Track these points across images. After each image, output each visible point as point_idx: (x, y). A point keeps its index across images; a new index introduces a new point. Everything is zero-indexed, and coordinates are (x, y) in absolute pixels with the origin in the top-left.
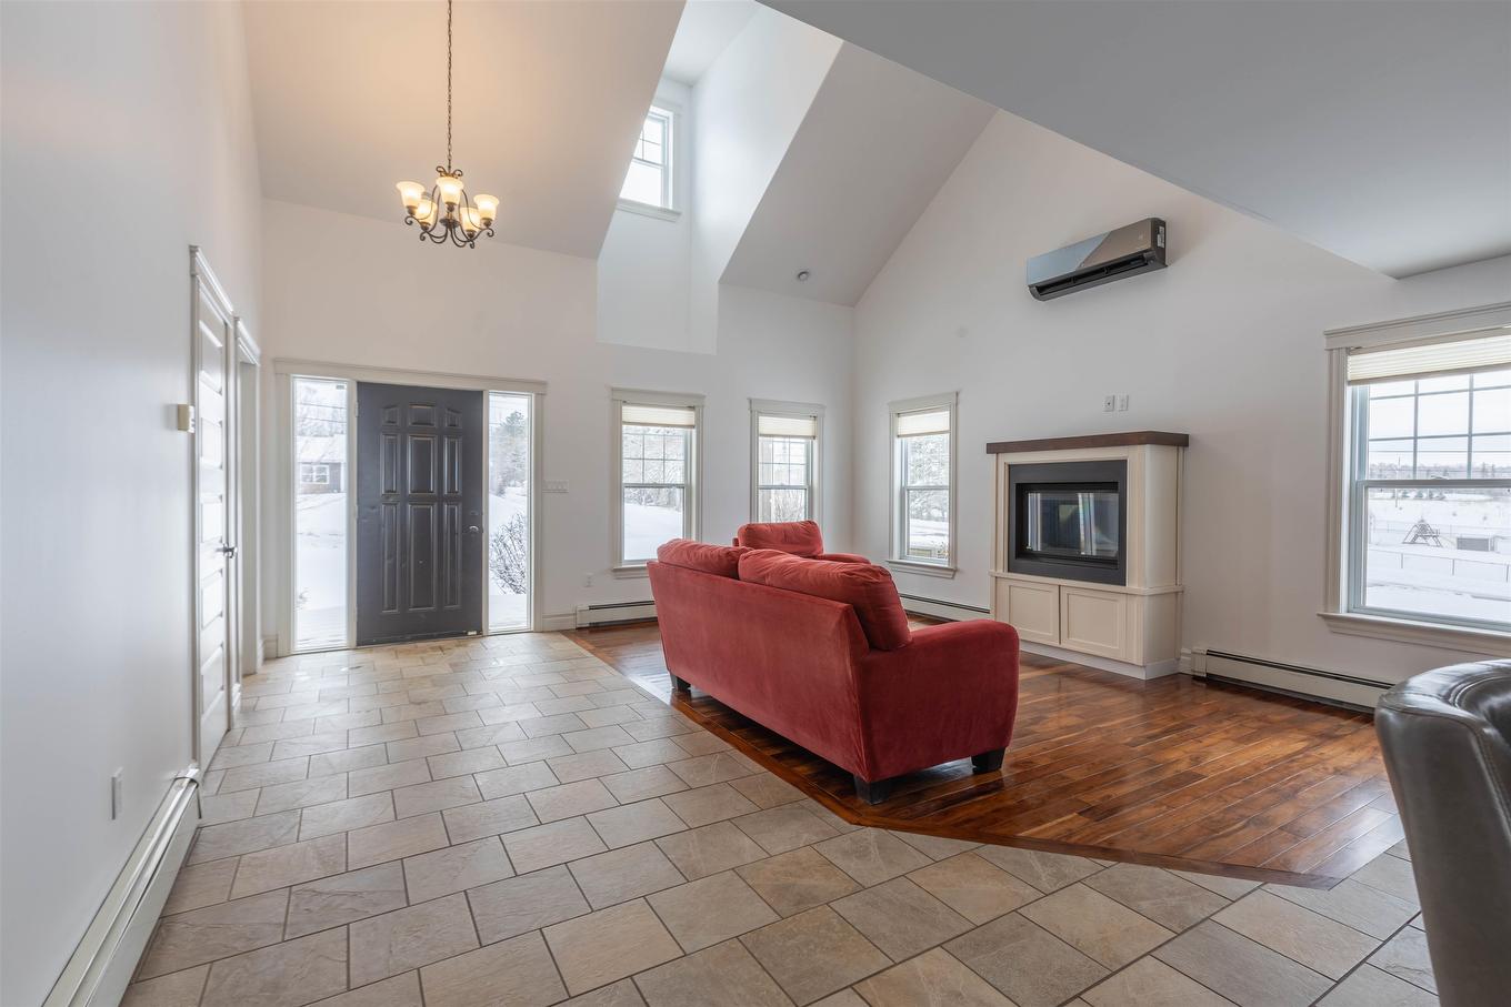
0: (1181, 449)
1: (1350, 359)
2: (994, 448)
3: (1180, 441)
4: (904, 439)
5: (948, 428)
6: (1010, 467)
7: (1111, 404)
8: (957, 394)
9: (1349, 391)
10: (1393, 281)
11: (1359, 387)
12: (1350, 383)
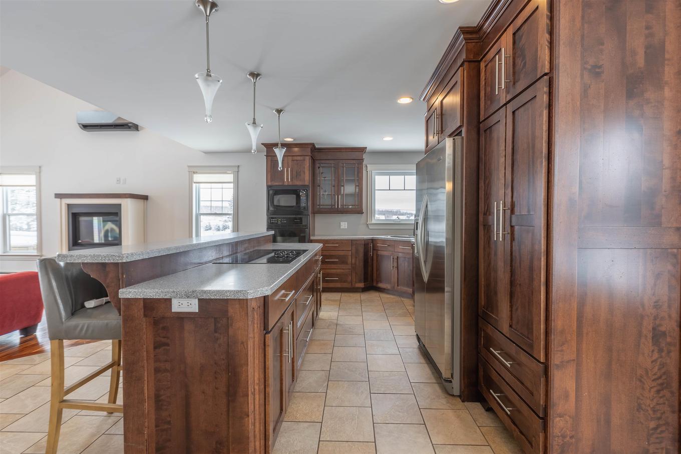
0: (145, 201)
1: (195, 175)
2: (59, 196)
3: (145, 198)
4: (4, 188)
5: (35, 184)
6: (68, 205)
7: (118, 181)
8: (40, 167)
9: (194, 185)
10: (204, 154)
11: (197, 184)
12: (195, 183)
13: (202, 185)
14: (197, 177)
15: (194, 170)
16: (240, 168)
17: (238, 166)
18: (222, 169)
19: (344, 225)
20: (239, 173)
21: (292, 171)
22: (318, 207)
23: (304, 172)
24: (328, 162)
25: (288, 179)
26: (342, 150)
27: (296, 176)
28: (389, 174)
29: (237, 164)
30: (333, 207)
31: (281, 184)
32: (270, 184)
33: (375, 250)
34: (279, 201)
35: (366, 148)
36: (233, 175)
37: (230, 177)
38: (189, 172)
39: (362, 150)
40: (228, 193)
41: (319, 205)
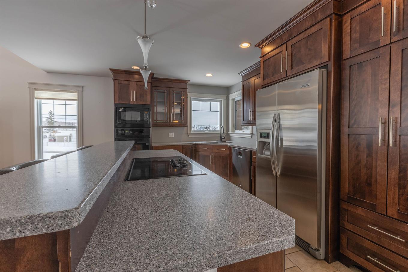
1: (36, 91)
9: (36, 101)
10: (46, 73)
11: (39, 100)
12: (36, 98)
13: (43, 101)
14: (38, 94)
15: (34, 87)
16: (85, 89)
17: (83, 87)
18: (67, 88)
19: (172, 135)
20: (84, 93)
21: (136, 93)
22: (155, 121)
23: (147, 95)
24: (162, 88)
25: (133, 99)
26: (172, 81)
27: (140, 97)
28: (201, 100)
29: (82, 85)
30: (166, 122)
31: (127, 103)
32: (117, 102)
33: (197, 152)
34: (125, 116)
35: (189, 81)
36: (77, 94)
37: (74, 96)
38: (30, 88)
39: (185, 82)
40: (72, 109)
41: (156, 120)
